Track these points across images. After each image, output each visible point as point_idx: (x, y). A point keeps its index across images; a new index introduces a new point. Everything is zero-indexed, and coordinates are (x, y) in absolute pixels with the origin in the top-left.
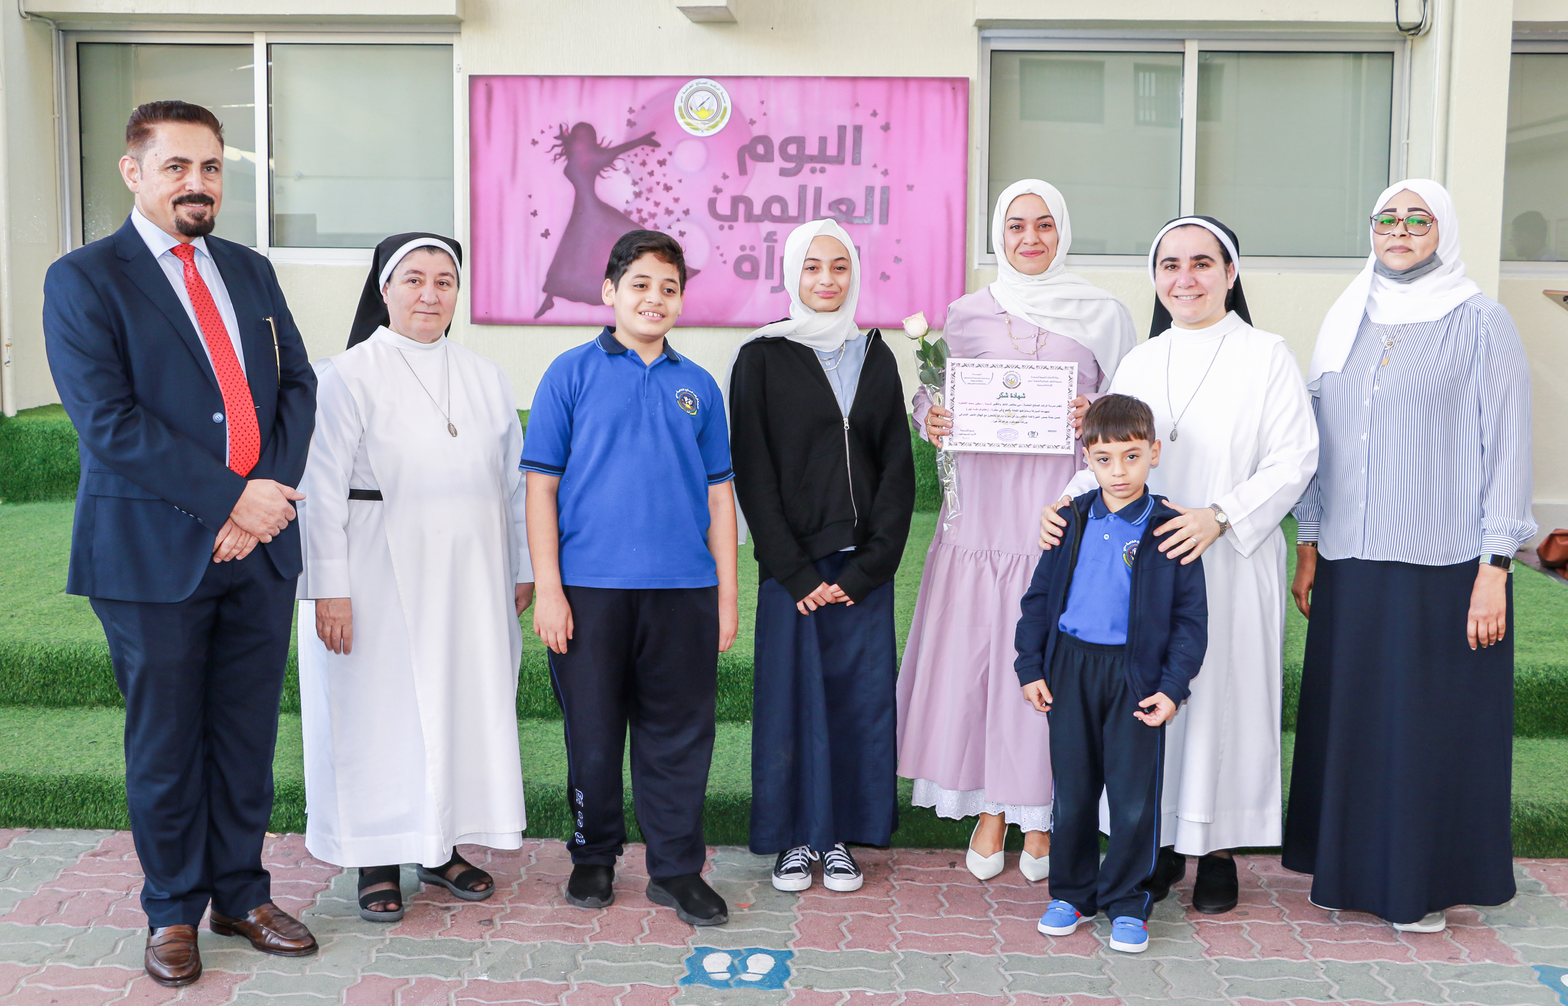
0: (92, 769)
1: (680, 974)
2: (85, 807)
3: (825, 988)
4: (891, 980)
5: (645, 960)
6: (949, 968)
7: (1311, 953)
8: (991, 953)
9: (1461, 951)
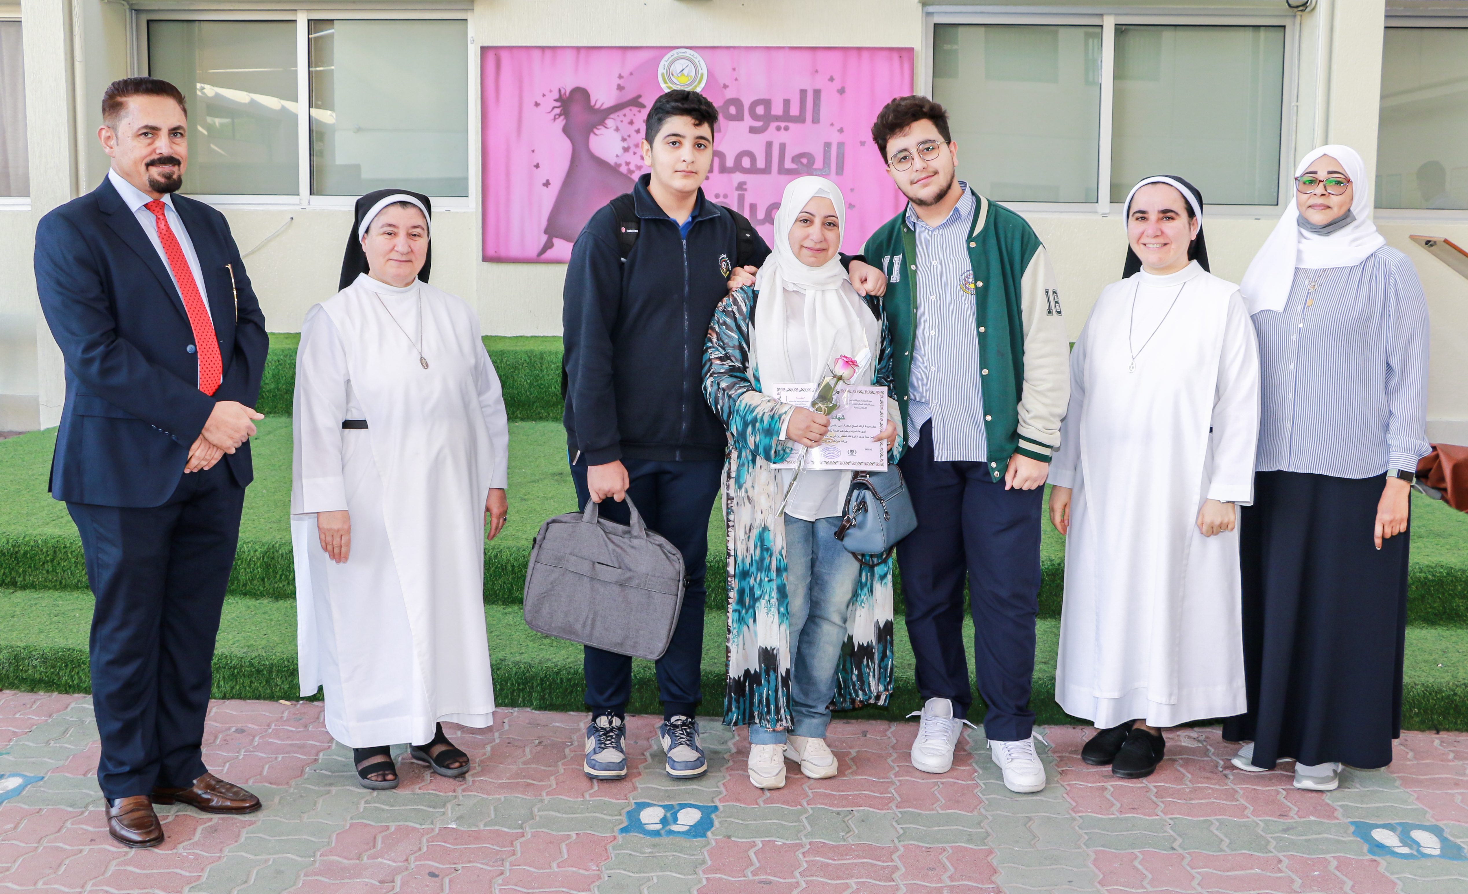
1: (620, 823)
3: (741, 837)
4: (799, 831)
5: (590, 813)
6: (850, 821)
7: (1162, 811)
8: (888, 809)
9: (1290, 809)
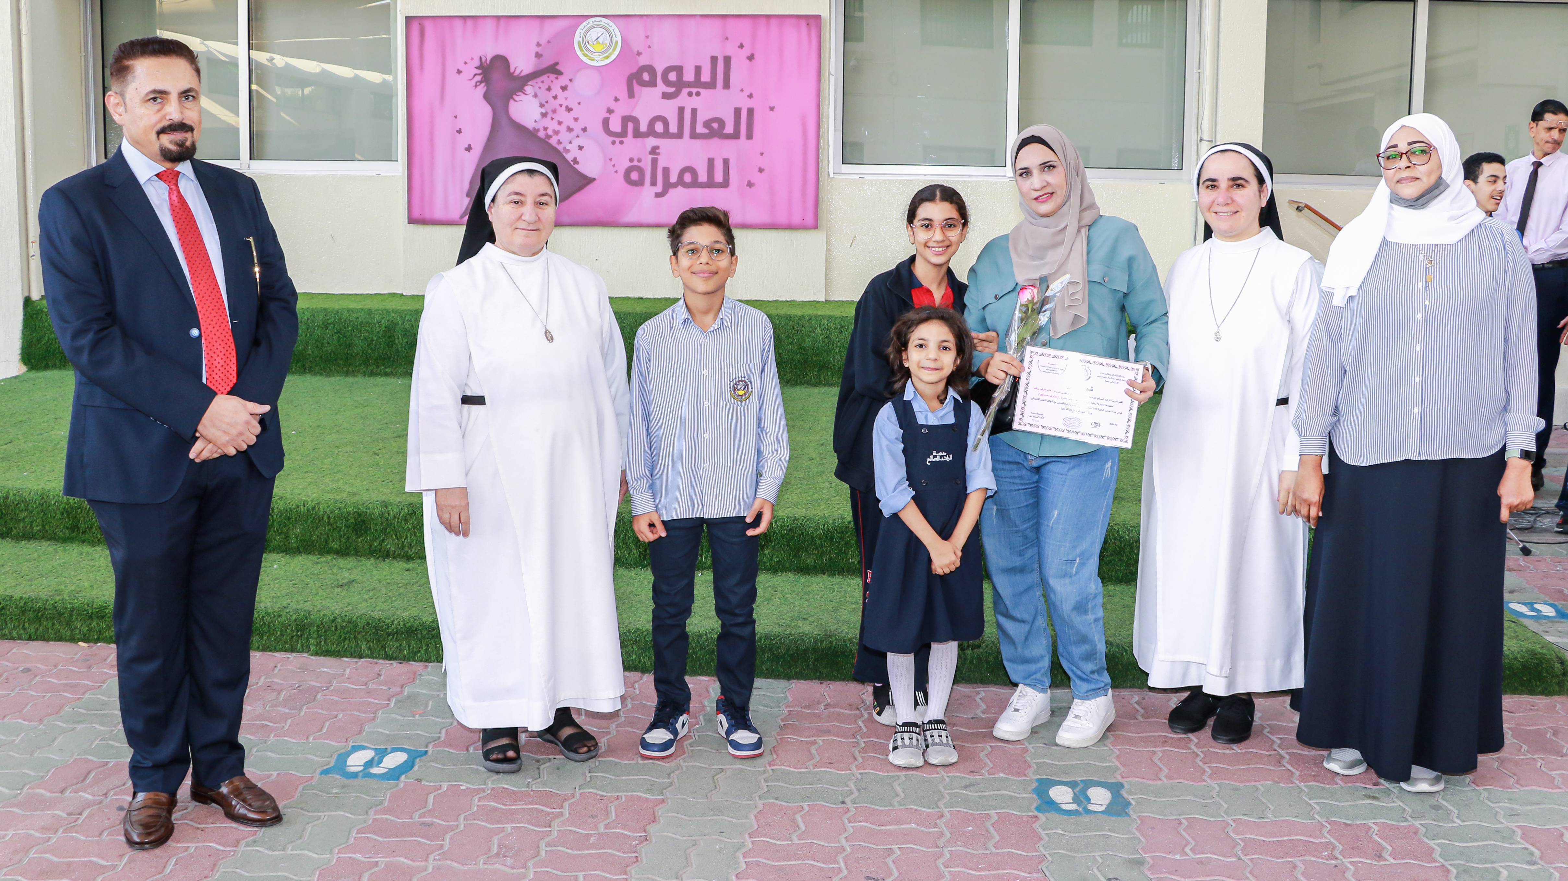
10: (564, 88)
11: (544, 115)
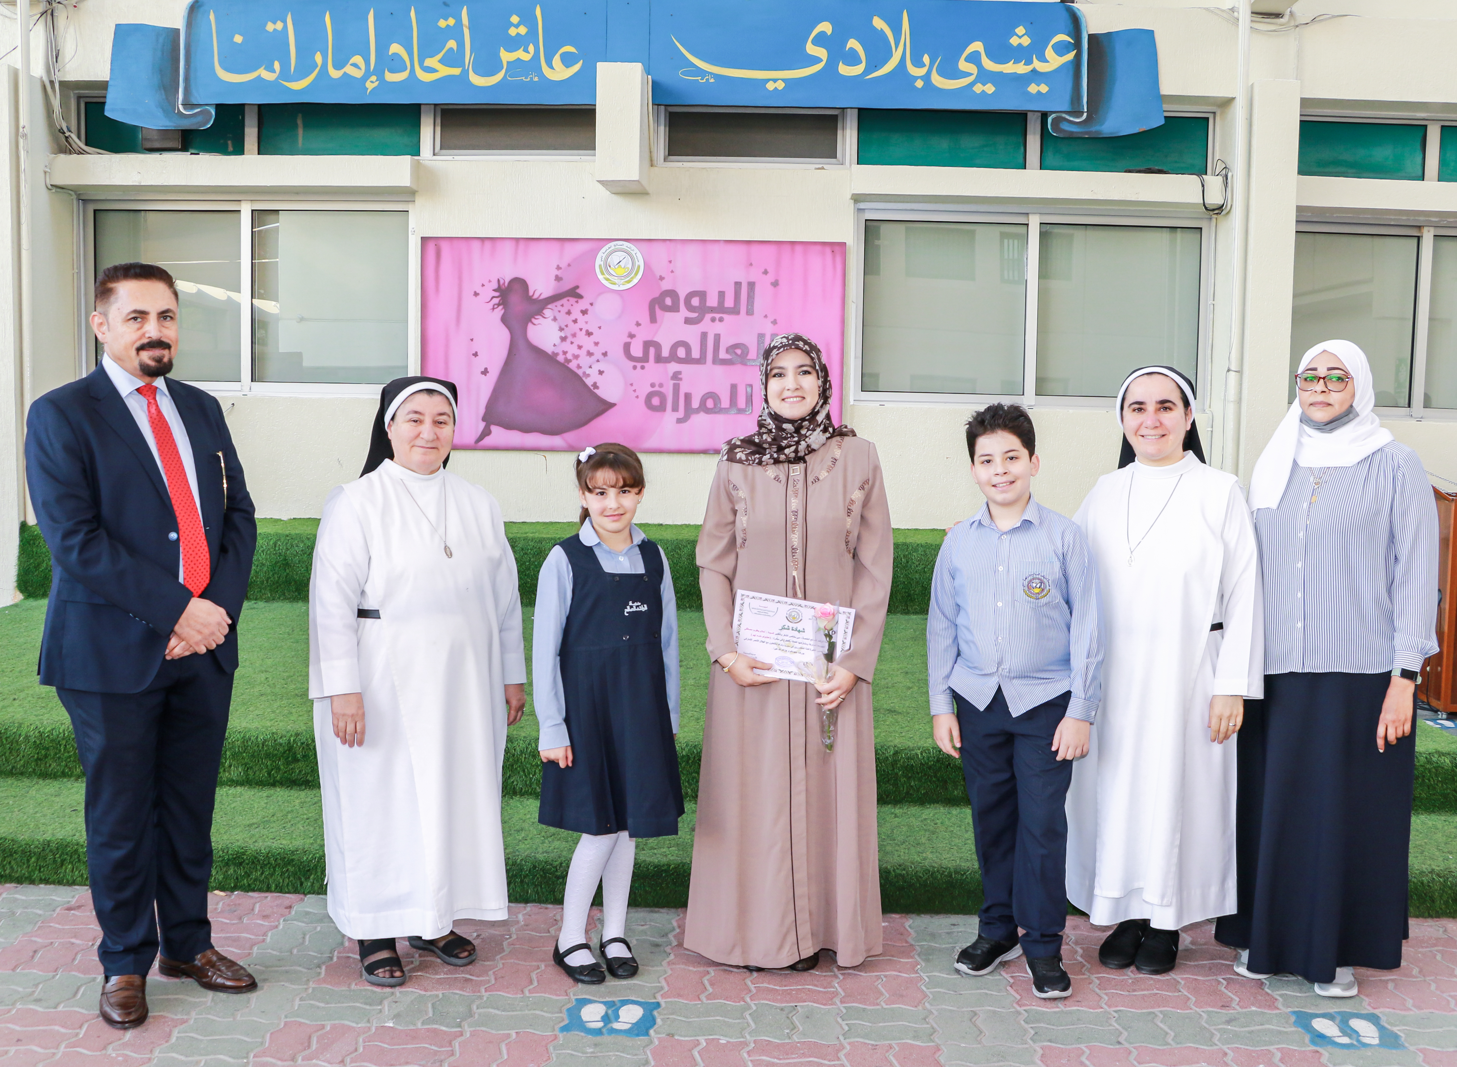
0: (71, 834)
1: (560, 1022)
2: (64, 867)
3: (685, 1036)
4: (743, 1029)
5: (530, 1010)
6: (794, 1018)
7: (1106, 1004)
8: (832, 1005)
9: (1232, 1000)
10: (584, 312)
11: (563, 339)
